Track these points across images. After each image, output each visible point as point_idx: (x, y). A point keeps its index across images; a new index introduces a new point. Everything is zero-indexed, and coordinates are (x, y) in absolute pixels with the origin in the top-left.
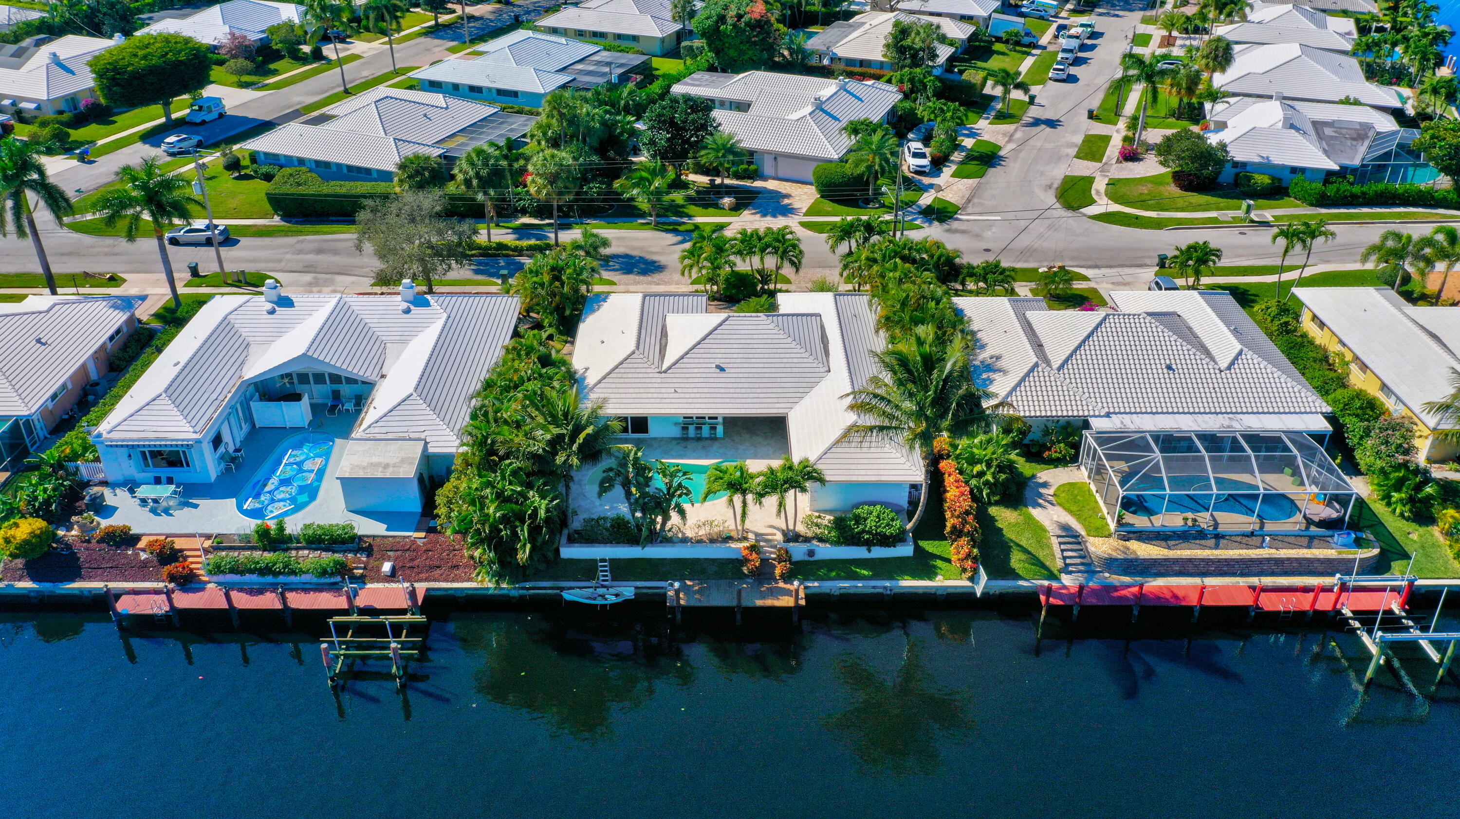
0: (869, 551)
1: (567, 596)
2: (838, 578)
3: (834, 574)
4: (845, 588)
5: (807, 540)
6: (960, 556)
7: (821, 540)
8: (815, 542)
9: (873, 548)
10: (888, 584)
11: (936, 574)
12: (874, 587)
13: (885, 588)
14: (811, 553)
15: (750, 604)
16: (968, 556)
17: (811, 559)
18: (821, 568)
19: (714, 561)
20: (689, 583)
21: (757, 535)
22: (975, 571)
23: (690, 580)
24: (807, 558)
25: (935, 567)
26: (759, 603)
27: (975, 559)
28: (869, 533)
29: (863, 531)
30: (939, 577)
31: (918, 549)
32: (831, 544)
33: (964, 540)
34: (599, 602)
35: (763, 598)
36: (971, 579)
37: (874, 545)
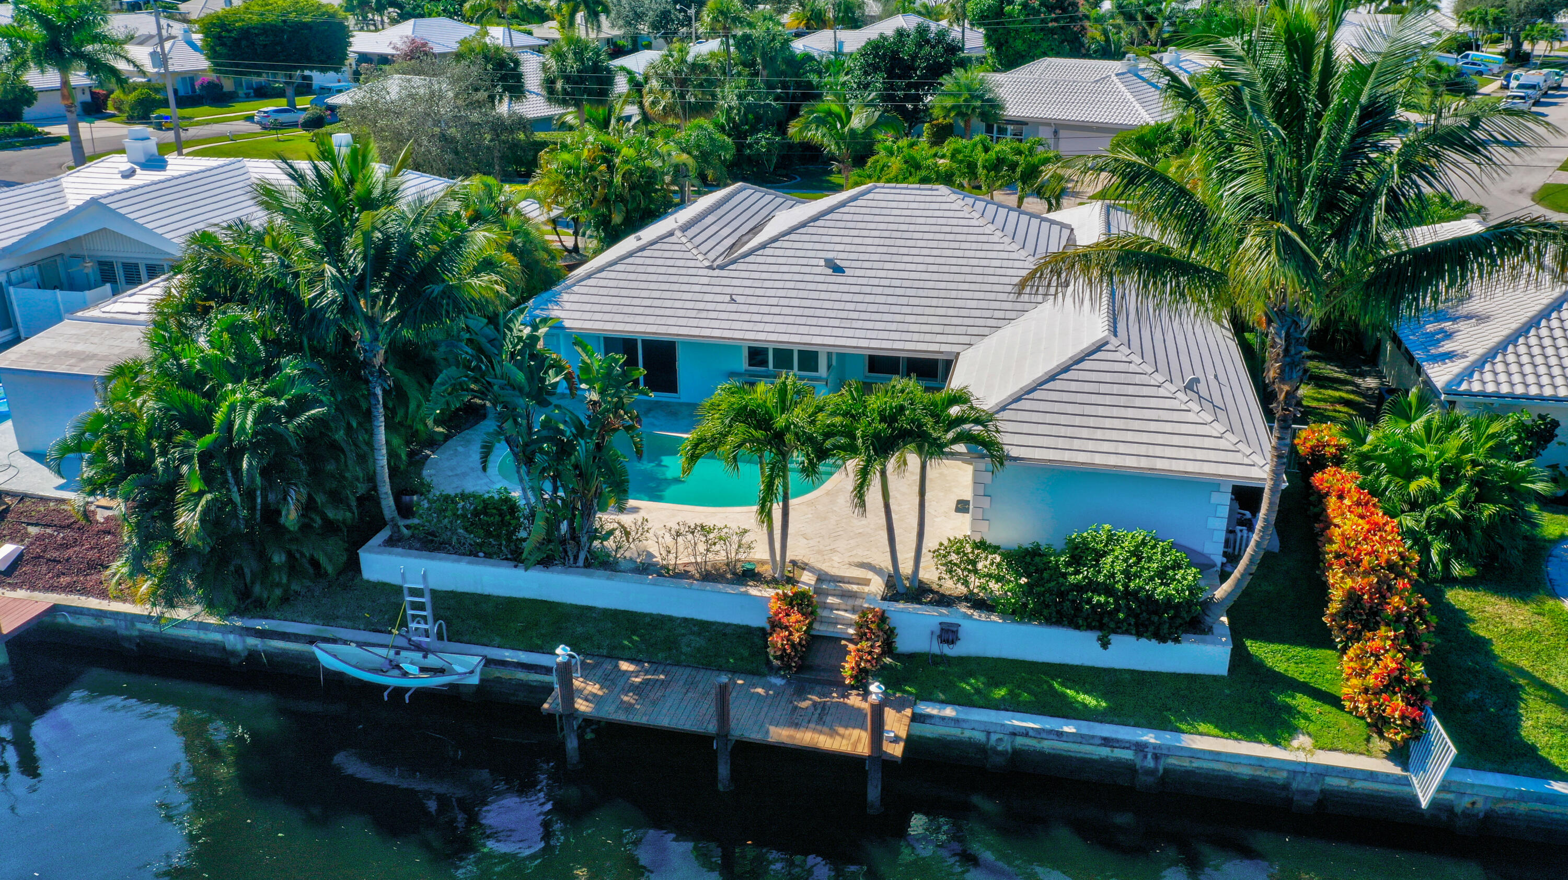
0: (1105, 645)
1: (326, 657)
2: (1012, 705)
3: (1001, 692)
4: (1026, 733)
5: (944, 601)
6: (1371, 681)
7: (979, 604)
8: (963, 609)
9: (1114, 638)
10: (1149, 737)
11: (1293, 731)
12: (1107, 742)
13: (1140, 747)
14: (949, 634)
15: (754, 736)
16: (1394, 682)
17: (949, 650)
18: (971, 674)
19: (704, 626)
20: (625, 666)
21: (822, 577)
22: (1417, 730)
23: (630, 660)
24: (936, 648)
25: (1291, 710)
26: (780, 734)
27: (1415, 695)
28: (1108, 590)
29: (1092, 586)
30: (1302, 740)
31: (1240, 657)
32: (1003, 614)
33: (1383, 638)
34: (391, 680)
35: (797, 725)
36: (1399, 754)
37: (1120, 629)
